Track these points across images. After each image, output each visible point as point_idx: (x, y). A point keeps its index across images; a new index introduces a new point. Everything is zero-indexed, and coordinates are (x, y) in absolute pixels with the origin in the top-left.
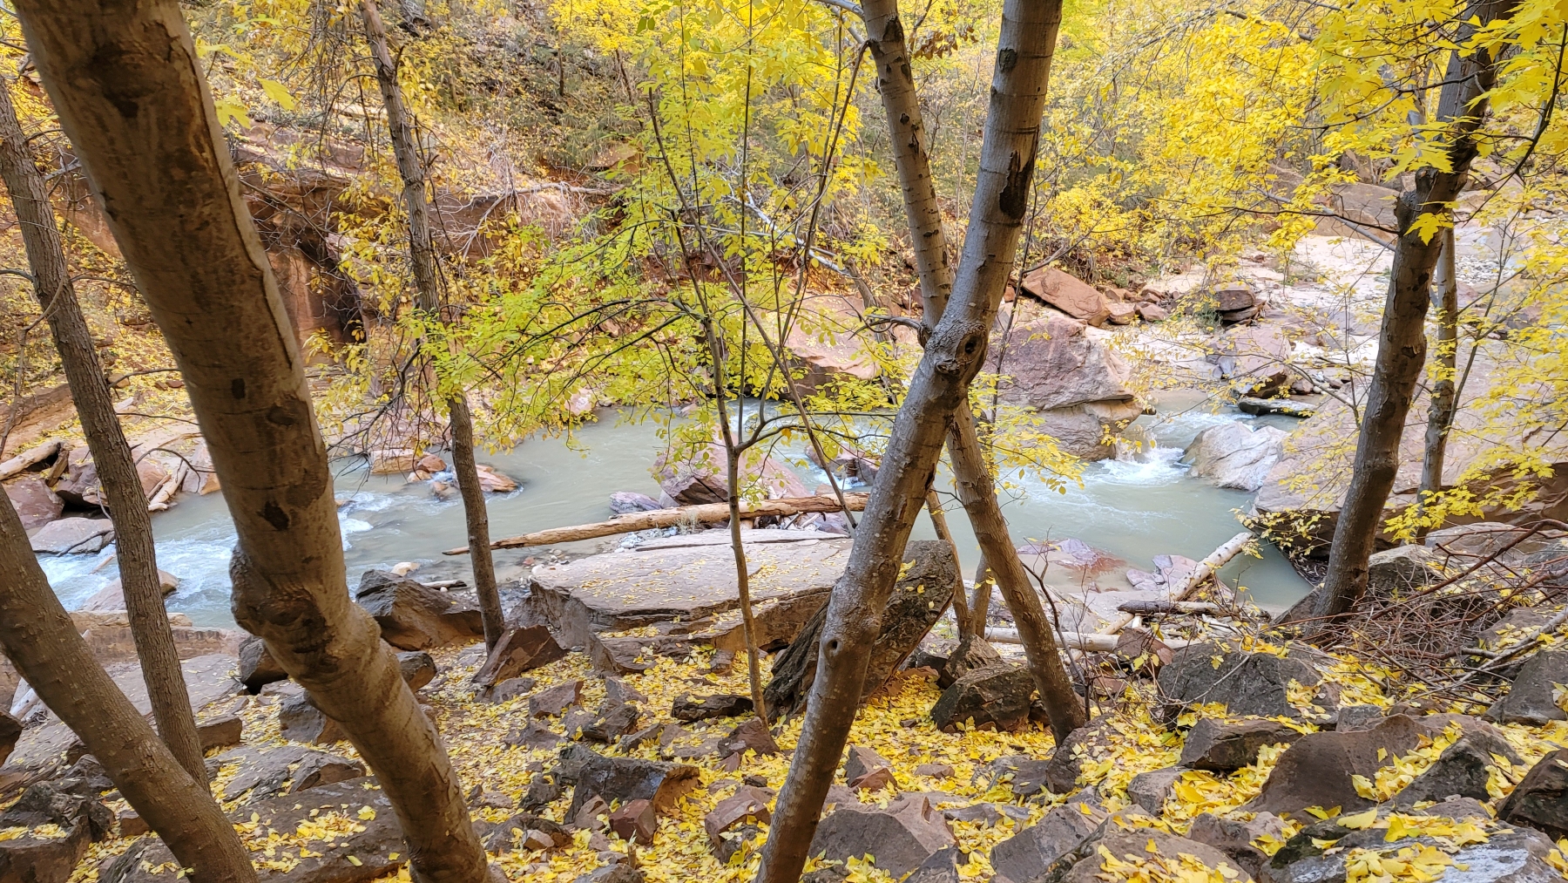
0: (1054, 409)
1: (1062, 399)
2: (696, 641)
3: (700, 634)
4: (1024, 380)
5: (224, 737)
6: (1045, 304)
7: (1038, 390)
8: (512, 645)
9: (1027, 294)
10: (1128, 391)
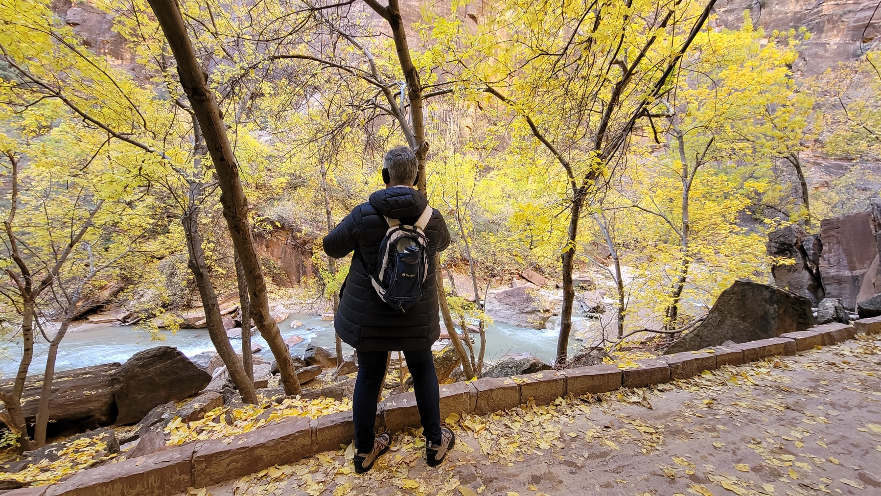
0: (526, 313)
1: (528, 310)
2: (395, 369)
3: (396, 366)
4: (517, 303)
5: (263, 385)
6: (529, 281)
7: (521, 306)
8: (343, 366)
9: (523, 278)
10: (548, 308)
